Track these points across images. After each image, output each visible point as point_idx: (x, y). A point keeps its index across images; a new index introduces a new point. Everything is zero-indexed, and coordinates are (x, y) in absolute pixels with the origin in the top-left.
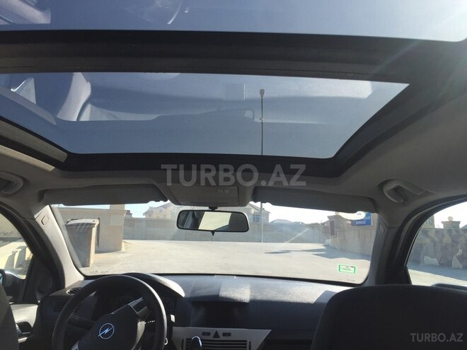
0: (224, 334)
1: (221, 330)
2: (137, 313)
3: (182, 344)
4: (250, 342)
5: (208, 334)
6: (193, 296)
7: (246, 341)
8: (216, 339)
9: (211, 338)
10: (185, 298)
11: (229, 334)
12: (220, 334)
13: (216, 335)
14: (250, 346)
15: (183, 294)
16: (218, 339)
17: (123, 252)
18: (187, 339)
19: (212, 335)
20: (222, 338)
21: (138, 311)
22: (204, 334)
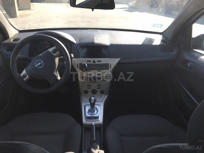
0: (98, 61)
1: (96, 60)
2: (54, 55)
3: (78, 66)
4: (110, 64)
5: (90, 61)
6: (81, 42)
7: (108, 64)
8: (94, 63)
9: (91, 63)
10: (76, 44)
11: (100, 61)
12: (96, 61)
13: (94, 62)
14: (110, 66)
15: (75, 42)
16: (95, 63)
17: (33, 10)
18: (80, 64)
19: (92, 61)
20: (97, 63)
21: (54, 54)
22: (88, 61)
